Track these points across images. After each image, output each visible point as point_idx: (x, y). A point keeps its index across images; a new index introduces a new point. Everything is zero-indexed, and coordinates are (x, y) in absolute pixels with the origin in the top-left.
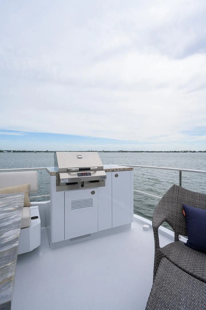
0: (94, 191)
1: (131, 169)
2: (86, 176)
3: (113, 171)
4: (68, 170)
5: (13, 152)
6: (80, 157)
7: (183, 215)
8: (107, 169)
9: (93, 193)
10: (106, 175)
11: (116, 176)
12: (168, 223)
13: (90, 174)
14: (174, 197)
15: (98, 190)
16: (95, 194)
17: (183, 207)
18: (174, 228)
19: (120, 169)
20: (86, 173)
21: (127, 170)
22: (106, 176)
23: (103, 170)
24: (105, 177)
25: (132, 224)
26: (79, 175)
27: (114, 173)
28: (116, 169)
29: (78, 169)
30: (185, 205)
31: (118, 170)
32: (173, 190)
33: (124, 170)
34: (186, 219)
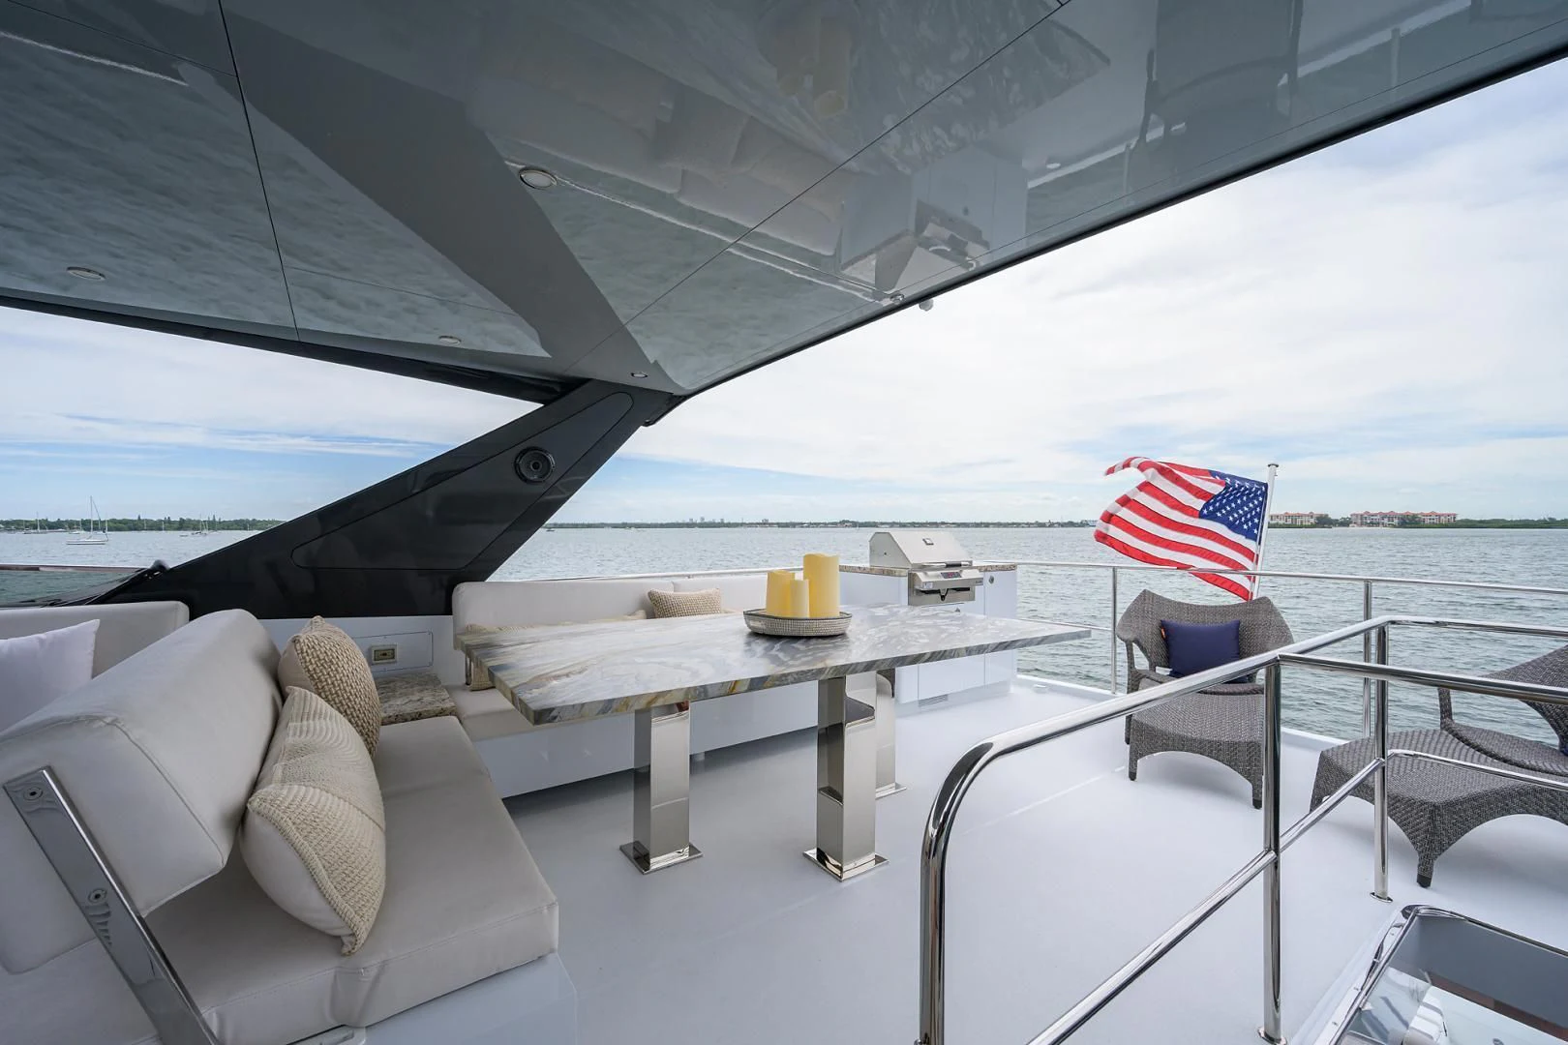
0: (959, 609)
1: (1014, 567)
2: (953, 578)
3: (986, 569)
4: (925, 566)
7: (1162, 637)
8: (978, 567)
9: (959, 612)
10: (978, 578)
11: (992, 580)
12: (1140, 646)
13: (959, 575)
14: (1146, 608)
15: (965, 606)
16: (960, 615)
17: (1162, 624)
18: (1149, 655)
19: (996, 566)
23: (974, 568)
24: (977, 583)
26: (943, 576)
28: (992, 567)
29: (944, 565)
30: (1165, 621)
33: (1003, 568)
34: (1166, 643)
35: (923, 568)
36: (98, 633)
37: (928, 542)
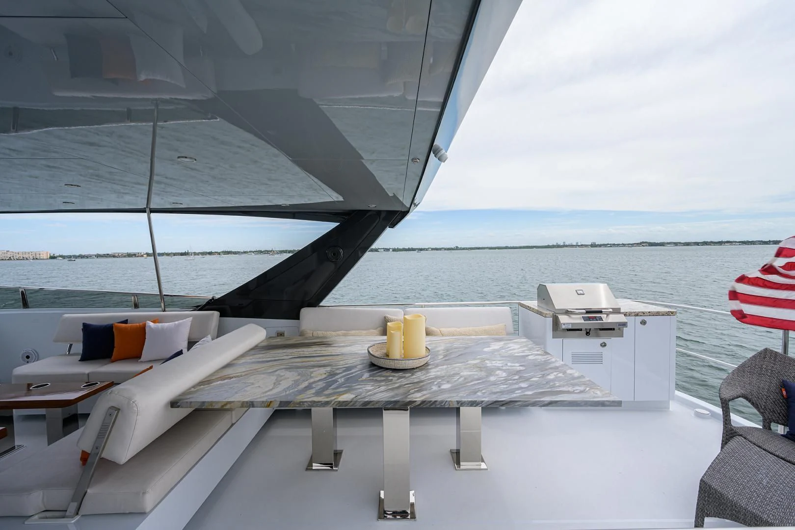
0: (604, 343)
1: (672, 313)
2: (595, 320)
3: (637, 315)
4: (568, 311)
5: (393, 251)
6: (581, 292)
7: (783, 396)
8: (627, 313)
9: (604, 345)
10: (626, 321)
11: (643, 323)
12: (750, 401)
13: (601, 319)
14: (764, 366)
15: (612, 341)
16: (606, 347)
17: (783, 384)
18: (762, 411)
19: (649, 312)
20: (595, 317)
21: (663, 315)
22: (627, 323)
23: (620, 313)
24: (624, 324)
25: (671, 402)
26: (585, 319)
27: (639, 319)
28: (644, 313)
29: (584, 311)
30: (786, 381)
31: (646, 314)
32: (762, 356)
33: (658, 314)
34: (787, 403)
35: (567, 312)
36: (192, 321)
37: (579, 292)
